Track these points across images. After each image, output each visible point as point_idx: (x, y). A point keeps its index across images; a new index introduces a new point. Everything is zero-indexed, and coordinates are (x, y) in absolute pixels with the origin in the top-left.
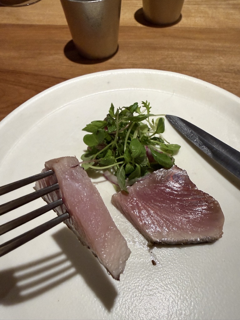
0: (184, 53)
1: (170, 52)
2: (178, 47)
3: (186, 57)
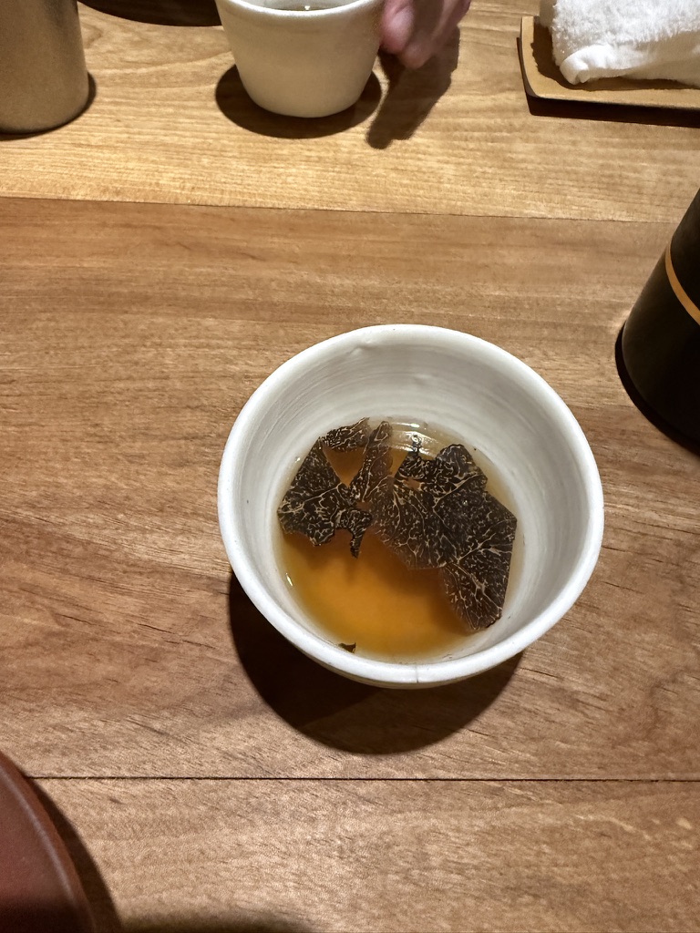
0: (210, 322)
1: (160, 320)
2: (197, 294)
3: (214, 342)
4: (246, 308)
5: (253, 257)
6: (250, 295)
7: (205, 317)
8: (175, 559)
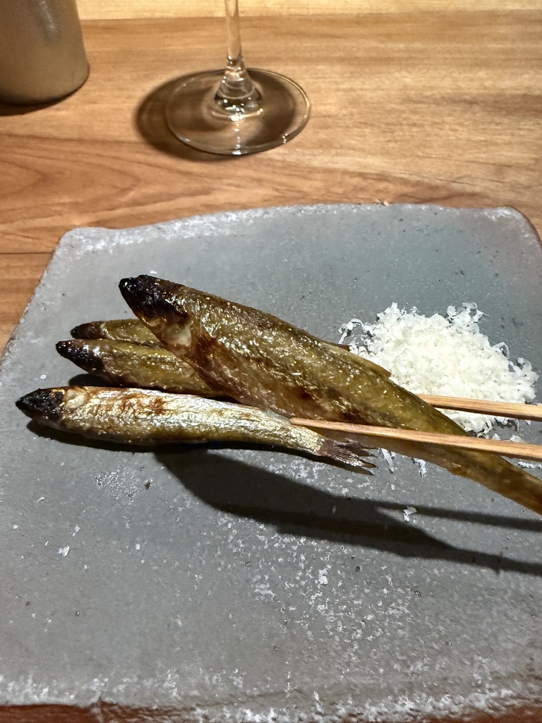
4: (341, 60)
5: (338, 37)
6: (342, 54)
7: (317, 65)
8: (336, 166)
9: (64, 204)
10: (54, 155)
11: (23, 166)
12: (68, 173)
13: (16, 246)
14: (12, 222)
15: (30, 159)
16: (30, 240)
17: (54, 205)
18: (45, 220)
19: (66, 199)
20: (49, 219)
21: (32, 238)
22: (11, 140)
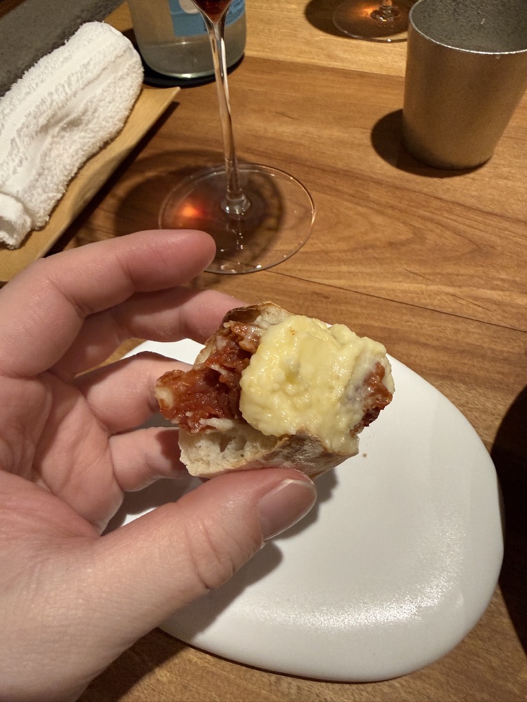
9: (503, 280)
10: (482, 227)
11: (456, 232)
12: (499, 248)
13: (470, 312)
14: (460, 287)
15: (461, 227)
16: (480, 309)
17: (494, 278)
18: (489, 292)
19: (503, 276)
20: (493, 292)
21: (483, 308)
22: (439, 203)
